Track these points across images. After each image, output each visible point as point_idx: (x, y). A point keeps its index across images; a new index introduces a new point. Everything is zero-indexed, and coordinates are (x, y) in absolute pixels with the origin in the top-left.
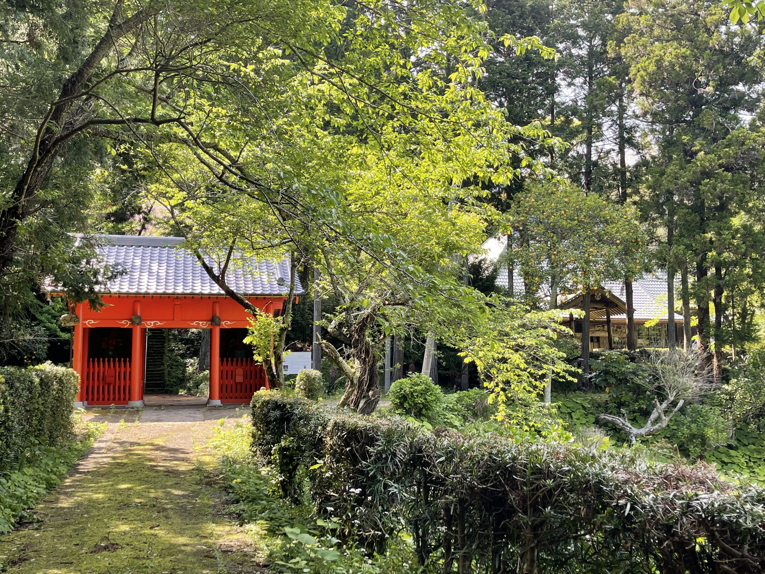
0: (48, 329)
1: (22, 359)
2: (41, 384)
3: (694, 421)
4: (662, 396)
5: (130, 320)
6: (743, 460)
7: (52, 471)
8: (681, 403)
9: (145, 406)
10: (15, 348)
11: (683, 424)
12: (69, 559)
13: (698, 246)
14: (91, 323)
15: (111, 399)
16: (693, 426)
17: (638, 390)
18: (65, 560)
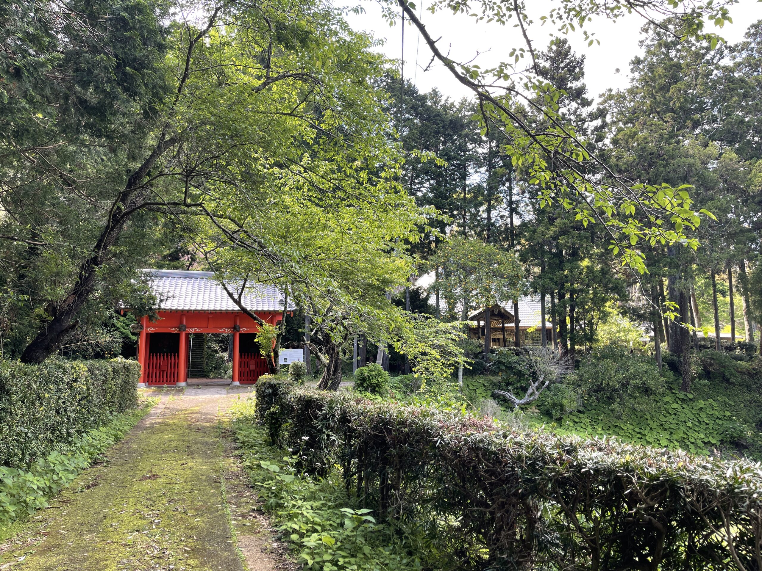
0: (122, 333)
1: (104, 354)
2: (113, 372)
3: (555, 395)
4: (535, 378)
5: (178, 327)
6: (588, 420)
7: (119, 429)
8: (547, 383)
9: (188, 385)
10: (99, 347)
11: (549, 397)
12: (125, 484)
13: (558, 280)
14: (151, 330)
15: (165, 381)
16: (555, 397)
17: (520, 374)
18: (122, 485)
